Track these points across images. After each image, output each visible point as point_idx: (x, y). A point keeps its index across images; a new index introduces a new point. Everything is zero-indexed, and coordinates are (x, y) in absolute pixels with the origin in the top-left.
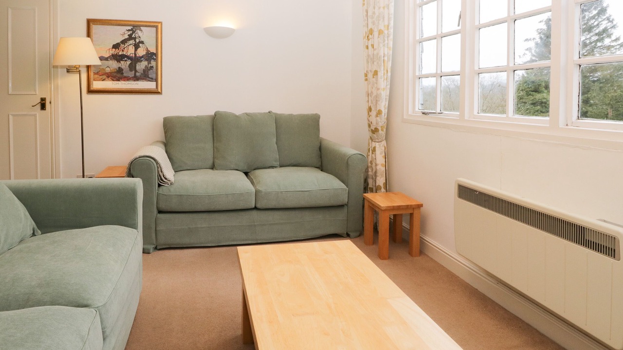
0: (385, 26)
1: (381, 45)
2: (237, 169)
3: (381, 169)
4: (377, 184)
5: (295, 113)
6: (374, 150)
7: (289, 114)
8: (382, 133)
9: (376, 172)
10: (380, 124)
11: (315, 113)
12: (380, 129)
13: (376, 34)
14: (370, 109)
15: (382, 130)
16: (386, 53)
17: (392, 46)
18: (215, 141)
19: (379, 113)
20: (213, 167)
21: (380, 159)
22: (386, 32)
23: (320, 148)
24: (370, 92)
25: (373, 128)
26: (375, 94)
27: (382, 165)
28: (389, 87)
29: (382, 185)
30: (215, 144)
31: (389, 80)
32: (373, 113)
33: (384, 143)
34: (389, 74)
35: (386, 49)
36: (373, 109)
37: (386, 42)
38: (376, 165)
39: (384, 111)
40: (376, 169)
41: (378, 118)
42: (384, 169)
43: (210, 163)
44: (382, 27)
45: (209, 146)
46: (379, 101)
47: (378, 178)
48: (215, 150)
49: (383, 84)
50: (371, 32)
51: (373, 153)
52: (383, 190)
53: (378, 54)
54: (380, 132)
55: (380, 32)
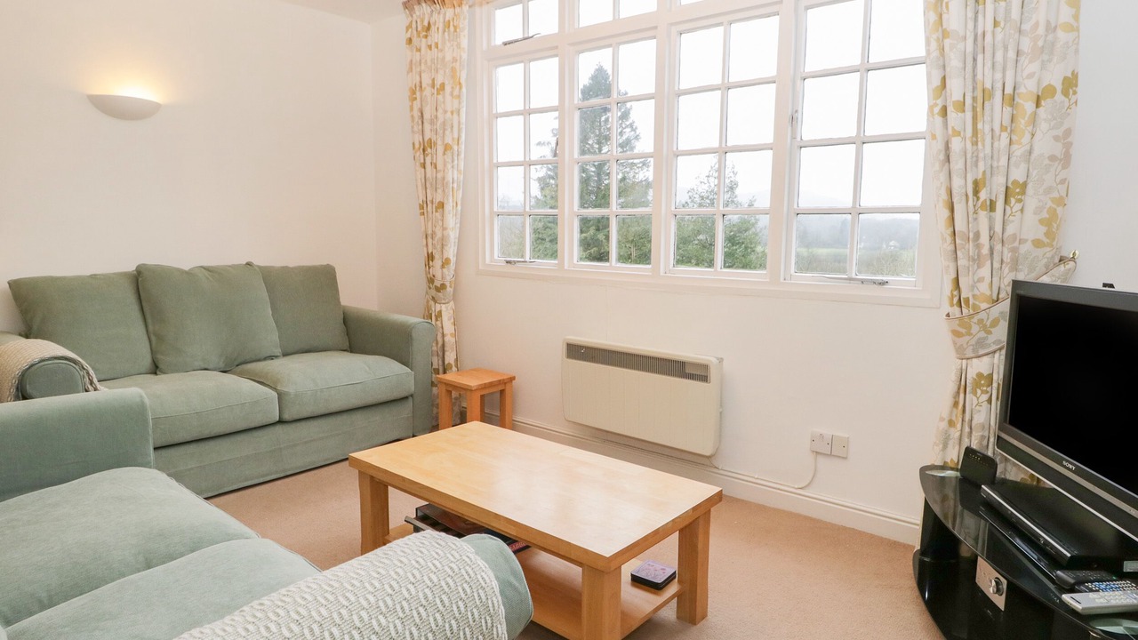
0: (453, 139)
1: (449, 166)
2: (203, 366)
3: (450, 340)
4: (446, 363)
5: (291, 264)
6: (439, 315)
7: (283, 267)
8: (449, 290)
9: (443, 345)
10: (448, 278)
11: (325, 264)
12: (448, 285)
13: (440, 149)
14: (430, 257)
15: (450, 287)
16: (456, 179)
17: (462, 169)
18: (149, 321)
19: (446, 263)
20: (155, 369)
21: (448, 327)
22: (455, 148)
23: (345, 321)
24: (430, 232)
25: (437, 283)
26: (439, 235)
27: (451, 334)
28: (458, 225)
29: (453, 363)
30: (151, 328)
31: (459, 216)
32: (437, 263)
33: (452, 303)
34: (459, 208)
35: (455, 172)
36: (437, 256)
37: (456, 162)
38: (443, 335)
39: (453, 259)
40: (444, 341)
41: (444, 270)
42: (453, 340)
43: (146, 361)
44: (448, 140)
45: (138, 331)
46: (447, 245)
47: (447, 354)
48: (153, 338)
49: (451, 221)
50: (431, 144)
51: (437, 320)
52: (454, 369)
53: (444, 178)
54: (449, 289)
55: (447, 147)
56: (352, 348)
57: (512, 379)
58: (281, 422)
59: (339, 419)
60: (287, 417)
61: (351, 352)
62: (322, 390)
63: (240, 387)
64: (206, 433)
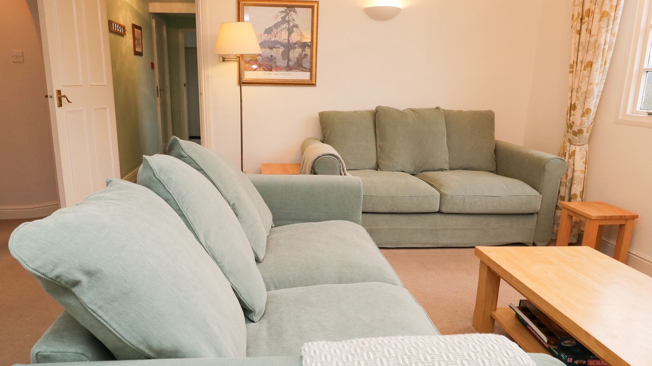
0: (611, 7)
1: (604, 30)
2: (402, 170)
3: (579, 175)
4: (572, 193)
5: (464, 110)
6: (573, 154)
7: (459, 111)
8: (586, 135)
9: (572, 179)
10: (586, 125)
11: (488, 110)
12: (585, 130)
13: (597, 16)
14: (573, 107)
15: (587, 132)
16: (608, 40)
17: (616, 32)
18: (378, 139)
19: (586, 112)
20: (377, 168)
21: (579, 164)
22: (612, 14)
23: (496, 151)
24: (575, 87)
25: (575, 129)
26: (584, 89)
27: (581, 171)
28: (604, 81)
29: (578, 194)
30: (378, 144)
31: (606, 73)
32: (578, 112)
33: (586, 146)
34: (607, 66)
35: (609, 35)
36: (579, 107)
37: (611, 27)
38: (573, 171)
39: (593, 110)
40: (573, 176)
41: (583, 118)
42: (582, 176)
43: (373, 163)
44: (606, 8)
45: (372, 145)
46: (589, 98)
47: (574, 186)
48: (379, 149)
49: (598, 77)
50: (589, 13)
51: (570, 158)
52: (579, 199)
53: (596, 41)
54: (585, 134)
55: (604, 15)
56: (497, 171)
57: (634, 217)
58: (439, 212)
59: (478, 219)
60: (444, 210)
61: (496, 174)
62: (469, 197)
63: (419, 185)
64: (395, 210)
